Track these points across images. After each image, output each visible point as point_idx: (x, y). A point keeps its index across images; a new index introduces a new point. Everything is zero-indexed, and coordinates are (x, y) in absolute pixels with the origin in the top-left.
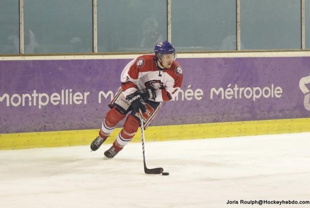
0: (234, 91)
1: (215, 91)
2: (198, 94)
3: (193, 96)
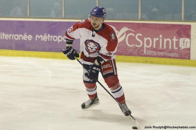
0: (48, 37)
1: (38, 37)
2: (30, 37)
3: (27, 39)
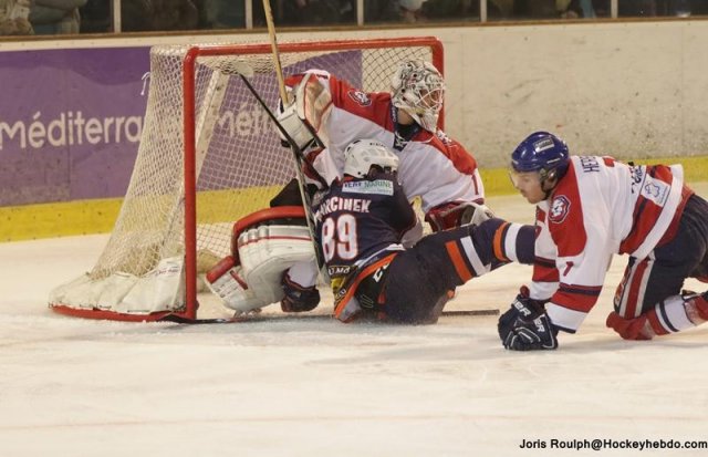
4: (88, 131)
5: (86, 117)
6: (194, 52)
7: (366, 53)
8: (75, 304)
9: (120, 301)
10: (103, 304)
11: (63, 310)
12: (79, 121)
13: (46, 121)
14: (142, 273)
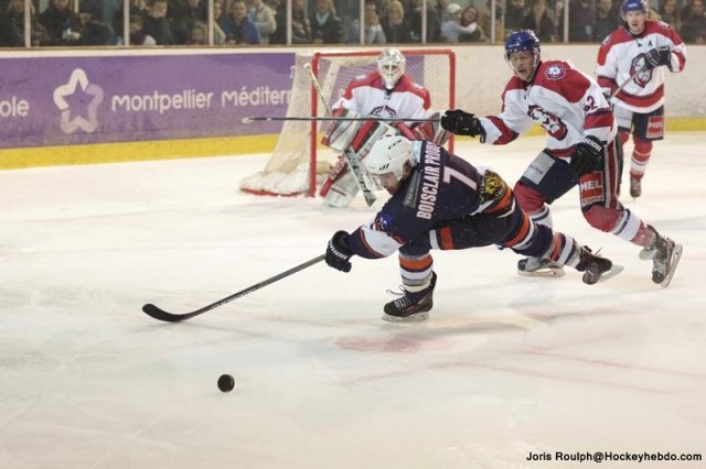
4: (273, 97)
5: (271, 90)
6: (318, 55)
7: (427, 57)
8: (252, 187)
9: (276, 186)
10: (267, 188)
11: (247, 191)
12: (267, 92)
13: (249, 91)
14: (287, 173)
